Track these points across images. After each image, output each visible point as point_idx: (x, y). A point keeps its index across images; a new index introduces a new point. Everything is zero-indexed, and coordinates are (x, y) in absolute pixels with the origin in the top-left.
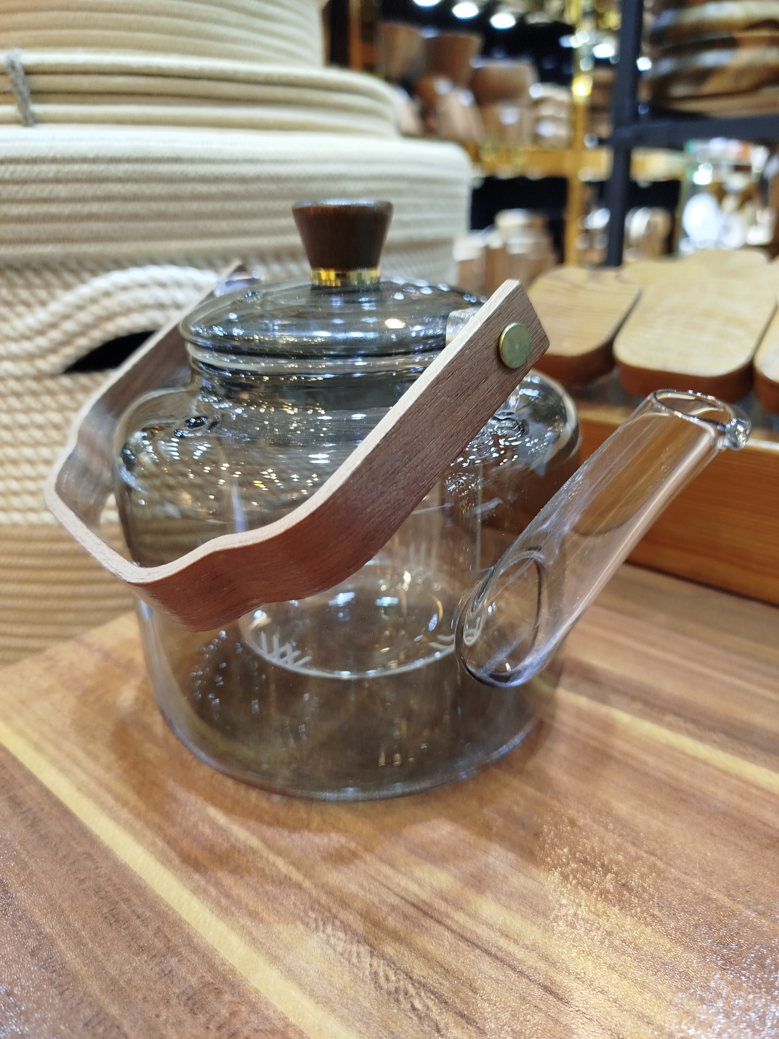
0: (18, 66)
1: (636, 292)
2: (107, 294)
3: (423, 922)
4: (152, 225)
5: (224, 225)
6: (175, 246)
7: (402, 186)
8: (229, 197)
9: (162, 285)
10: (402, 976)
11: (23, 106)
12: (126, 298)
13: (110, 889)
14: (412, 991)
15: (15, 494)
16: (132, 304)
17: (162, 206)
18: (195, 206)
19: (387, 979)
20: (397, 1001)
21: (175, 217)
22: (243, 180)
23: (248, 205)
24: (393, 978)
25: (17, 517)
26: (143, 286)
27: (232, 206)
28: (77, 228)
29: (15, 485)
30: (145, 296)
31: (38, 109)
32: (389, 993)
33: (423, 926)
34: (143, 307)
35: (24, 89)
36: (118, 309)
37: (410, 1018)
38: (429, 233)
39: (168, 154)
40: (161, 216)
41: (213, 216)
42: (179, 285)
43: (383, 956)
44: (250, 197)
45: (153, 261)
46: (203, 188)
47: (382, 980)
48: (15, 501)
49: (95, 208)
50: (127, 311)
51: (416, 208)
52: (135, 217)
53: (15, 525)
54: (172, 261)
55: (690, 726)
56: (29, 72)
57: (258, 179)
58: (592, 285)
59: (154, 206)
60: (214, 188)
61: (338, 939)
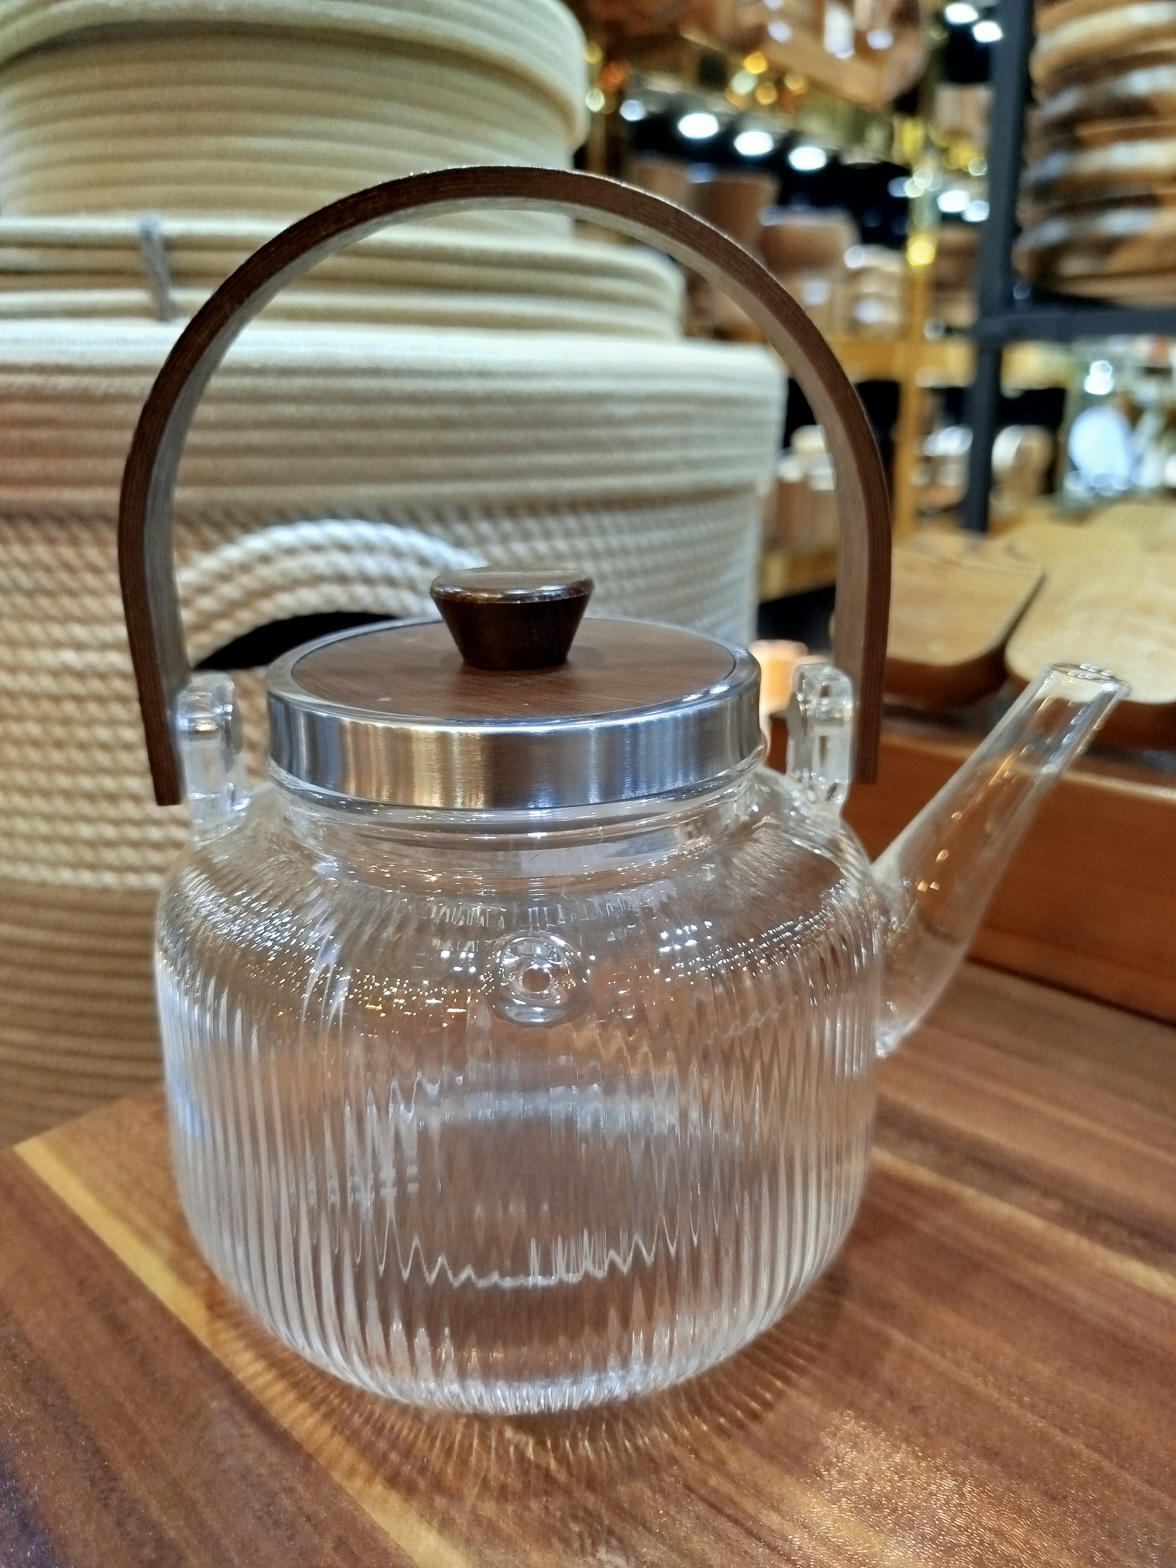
0: (156, 237)
1: (1037, 574)
2: (265, 559)
4: (335, 462)
5: (436, 463)
6: (365, 492)
7: (690, 409)
8: (447, 424)
9: (345, 548)
11: (158, 291)
12: (291, 565)
13: (263, 1471)
15: (110, 844)
16: (300, 574)
17: (351, 436)
18: (397, 436)
21: (370, 451)
22: (468, 400)
23: (472, 436)
25: (109, 879)
26: (317, 548)
27: (450, 437)
28: (228, 465)
29: (110, 832)
30: (319, 563)
34: (316, 580)
35: (161, 269)
36: (279, 581)
38: (725, 476)
39: (364, 364)
40: (348, 450)
42: (370, 548)
44: (476, 424)
45: (333, 513)
46: (409, 411)
48: (109, 856)
49: (256, 437)
50: (293, 584)
51: (710, 440)
52: (312, 451)
53: (105, 890)
54: (359, 514)
56: (171, 244)
57: (488, 399)
58: (971, 561)
59: (340, 436)
60: (425, 412)
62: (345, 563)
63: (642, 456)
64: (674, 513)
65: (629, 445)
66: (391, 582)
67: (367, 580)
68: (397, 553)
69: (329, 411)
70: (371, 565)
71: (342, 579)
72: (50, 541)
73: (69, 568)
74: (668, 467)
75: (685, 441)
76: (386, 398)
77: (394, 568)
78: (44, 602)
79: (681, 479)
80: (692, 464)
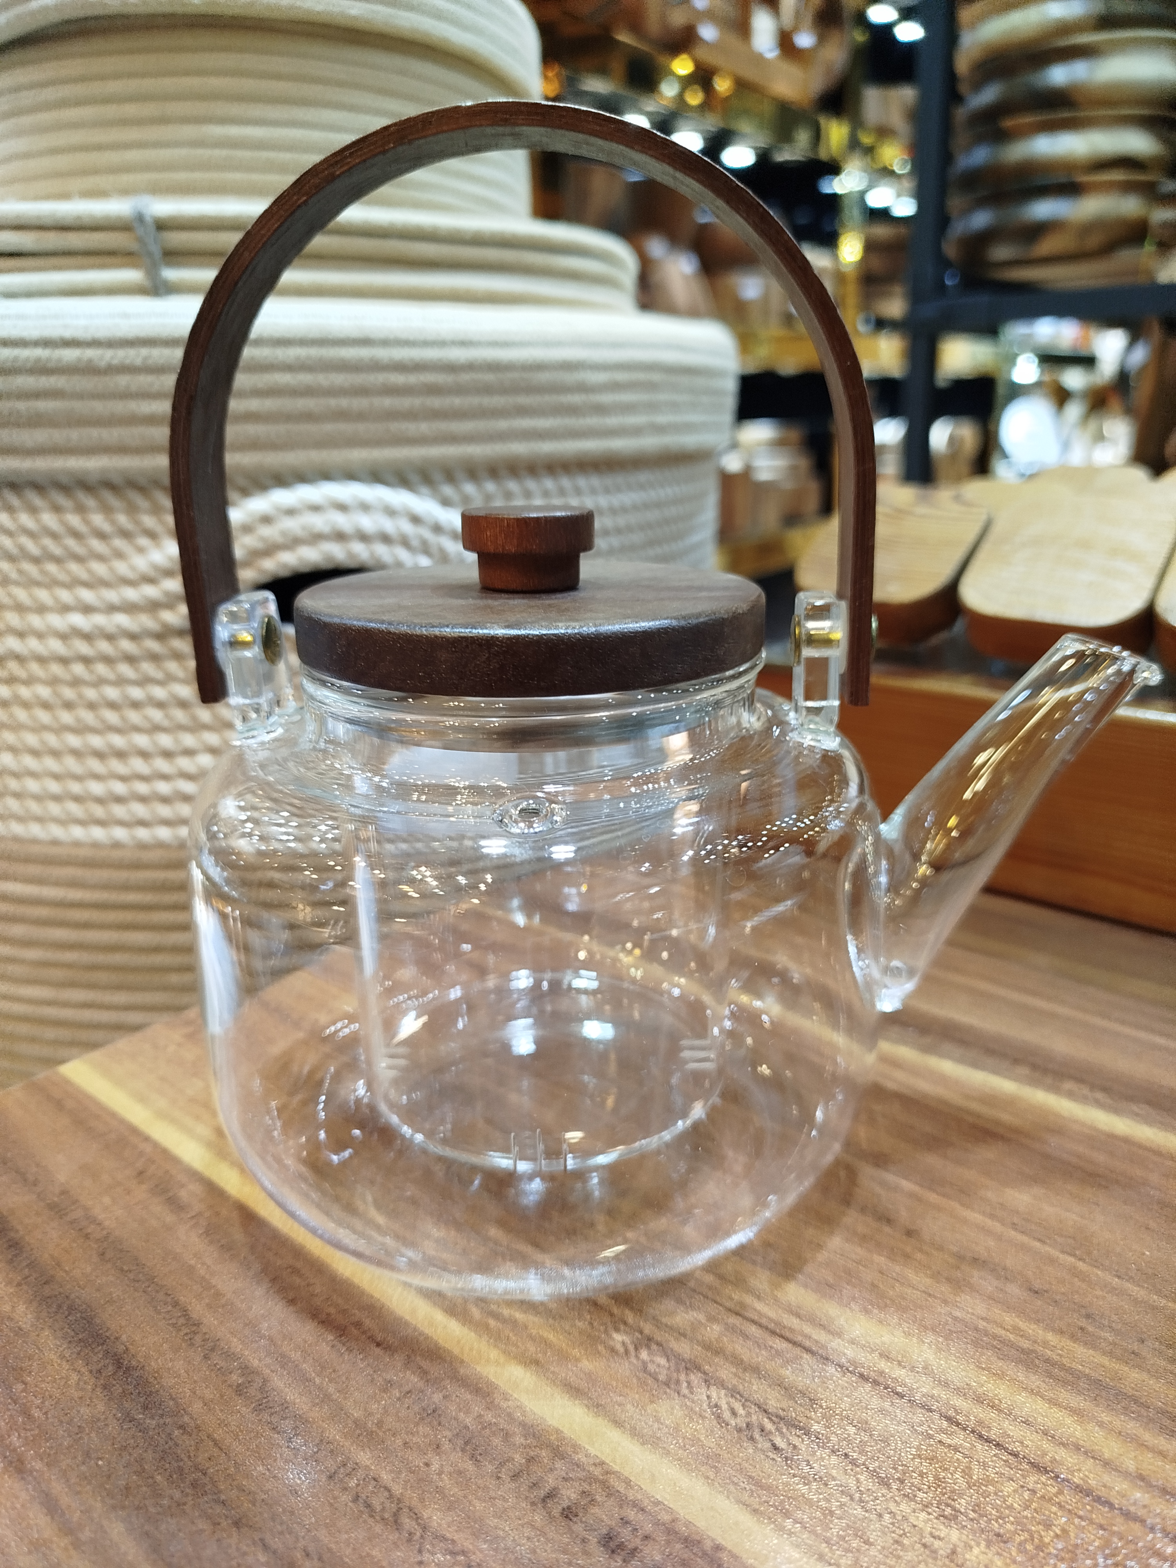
0: (148, 219)
1: (984, 517)
2: (266, 520)
3: (770, 1343)
4: (329, 427)
5: (424, 427)
6: (358, 455)
7: (656, 377)
8: (433, 390)
9: (342, 507)
10: (754, 1409)
11: (152, 271)
12: (291, 525)
14: (769, 1426)
15: (119, 800)
16: (299, 532)
17: (344, 402)
18: (387, 402)
19: (734, 1413)
20: (752, 1439)
21: (361, 416)
22: (451, 368)
23: (457, 401)
24: (741, 1411)
25: (120, 833)
26: (316, 508)
27: (436, 402)
29: (119, 788)
30: (319, 522)
31: (171, 274)
32: (739, 1430)
33: (771, 1347)
34: (316, 538)
35: (156, 250)
36: (280, 540)
37: (773, 1459)
38: (690, 441)
39: (355, 334)
40: (342, 415)
41: (411, 415)
42: (365, 507)
43: (721, 1384)
44: (459, 390)
45: (326, 475)
46: (398, 379)
47: (727, 1415)
48: (119, 811)
50: (294, 542)
51: (674, 407)
52: (309, 417)
53: (117, 845)
54: (350, 475)
55: (1099, 1095)
56: (162, 225)
57: (470, 367)
58: (922, 510)
59: (333, 402)
60: (412, 379)
61: (659, 1366)
62: (342, 521)
63: (612, 421)
64: (643, 476)
65: (601, 410)
66: (386, 539)
67: (363, 537)
68: (390, 512)
69: (323, 379)
70: (368, 523)
71: (340, 536)
72: (57, 509)
73: (76, 535)
74: (637, 431)
75: (652, 407)
76: (376, 366)
77: (389, 526)
78: (52, 568)
79: (650, 443)
80: (660, 429)
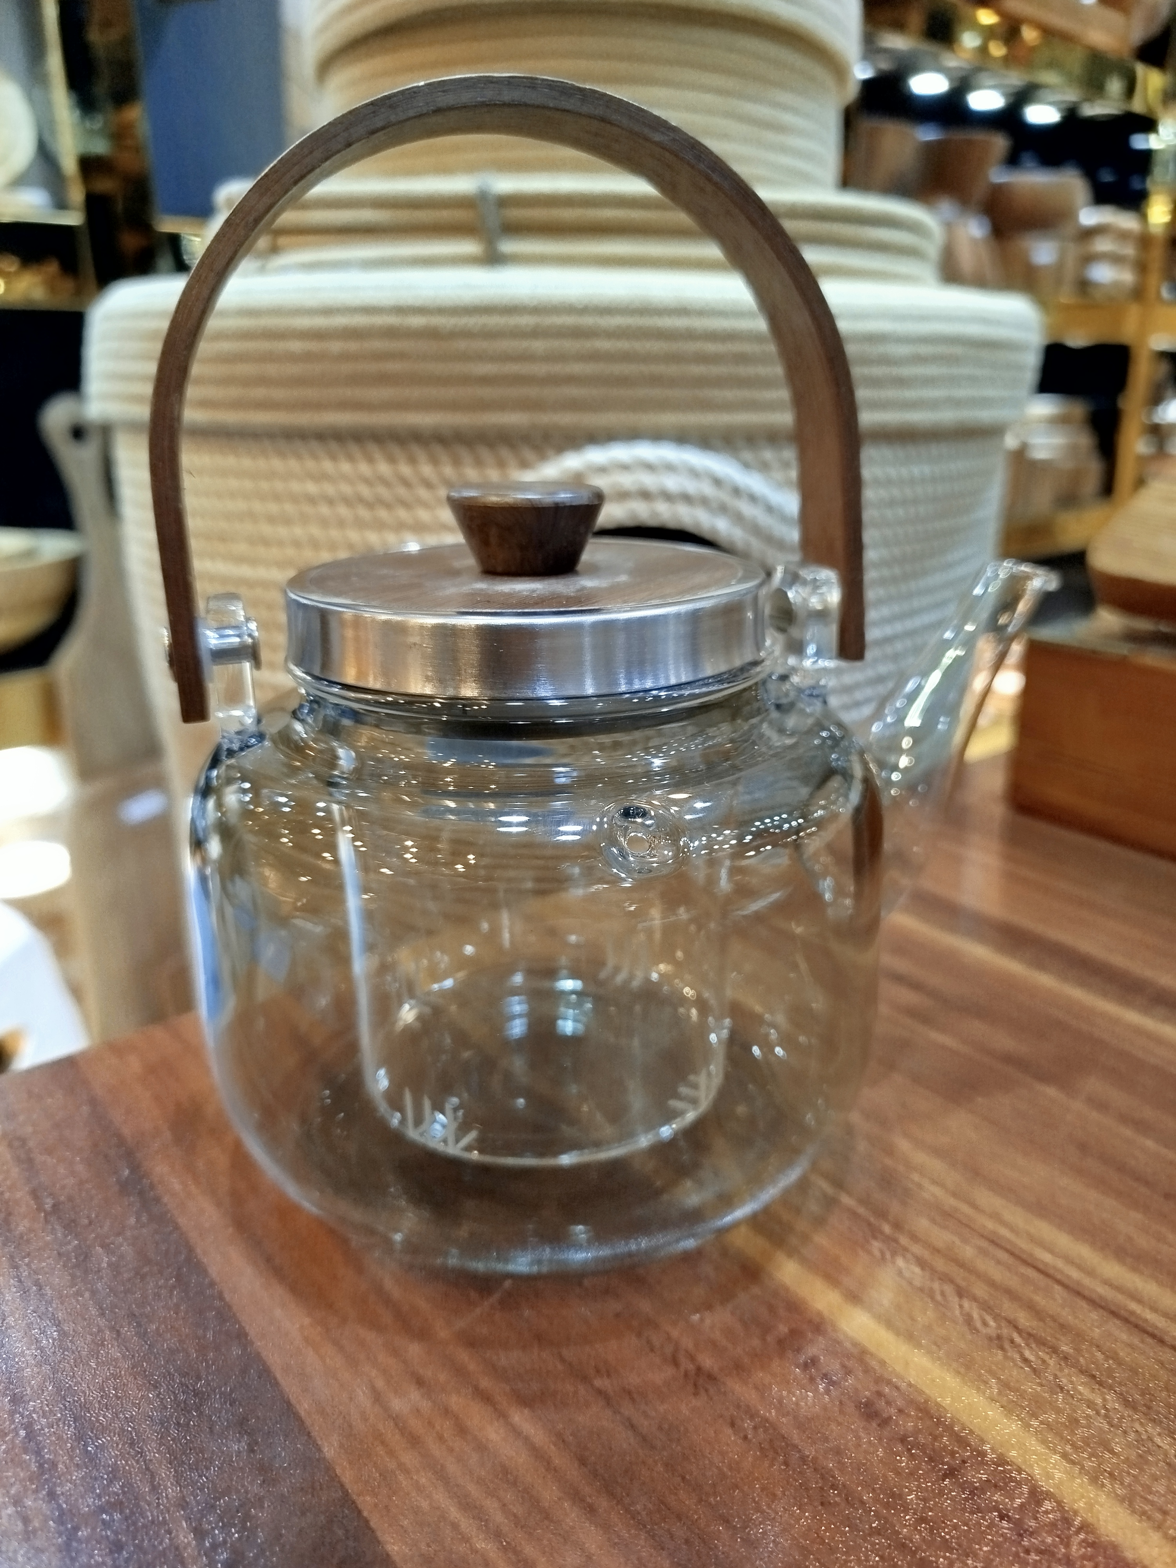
0: (491, 196)
3: (1023, 1272)
4: (642, 392)
5: (730, 394)
6: (669, 419)
7: (958, 350)
9: (649, 467)
10: (1003, 1324)
11: (490, 244)
14: (1018, 1339)
17: (659, 369)
18: (697, 370)
19: (985, 1324)
20: (1002, 1348)
21: (673, 382)
24: (992, 1323)
26: (625, 468)
27: (744, 371)
28: (550, 393)
31: (508, 246)
32: (990, 1339)
33: (1024, 1275)
35: (494, 222)
37: (1022, 1368)
38: (985, 416)
39: (673, 304)
40: (655, 380)
41: (719, 382)
42: (670, 468)
43: (974, 1299)
46: (711, 348)
47: (978, 1324)
49: (577, 368)
51: (973, 380)
52: (623, 381)
56: (506, 201)
59: (649, 368)
60: (723, 348)
61: (913, 1273)
62: (649, 481)
63: (910, 394)
64: (935, 449)
65: (901, 382)
66: (686, 498)
67: (668, 496)
68: (694, 473)
69: (639, 346)
70: (672, 483)
71: (645, 495)
72: (392, 460)
73: (406, 483)
74: (933, 405)
75: (953, 381)
76: (690, 335)
77: (691, 486)
78: (383, 514)
79: (947, 416)
80: (957, 403)
